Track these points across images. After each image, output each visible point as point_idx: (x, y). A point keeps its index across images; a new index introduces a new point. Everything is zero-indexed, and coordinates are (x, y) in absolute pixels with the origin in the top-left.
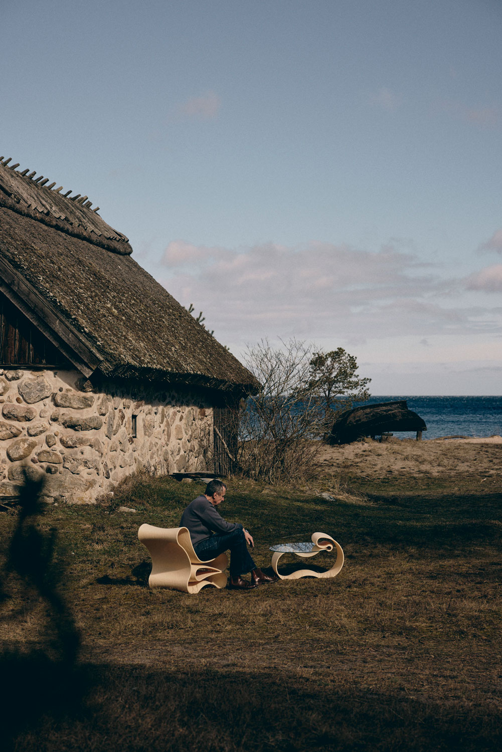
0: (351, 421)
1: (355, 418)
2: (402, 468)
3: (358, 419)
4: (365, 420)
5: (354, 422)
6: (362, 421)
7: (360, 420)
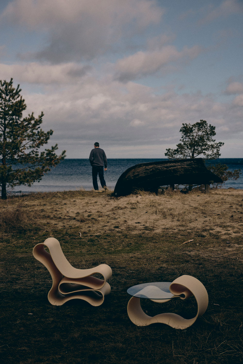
0: (129, 176)
1: (134, 173)
2: (136, 223)
3: (136, 174)
4: (143, 175)
5: (132, 177)
6: (140, 175)
7: (138, 175)
